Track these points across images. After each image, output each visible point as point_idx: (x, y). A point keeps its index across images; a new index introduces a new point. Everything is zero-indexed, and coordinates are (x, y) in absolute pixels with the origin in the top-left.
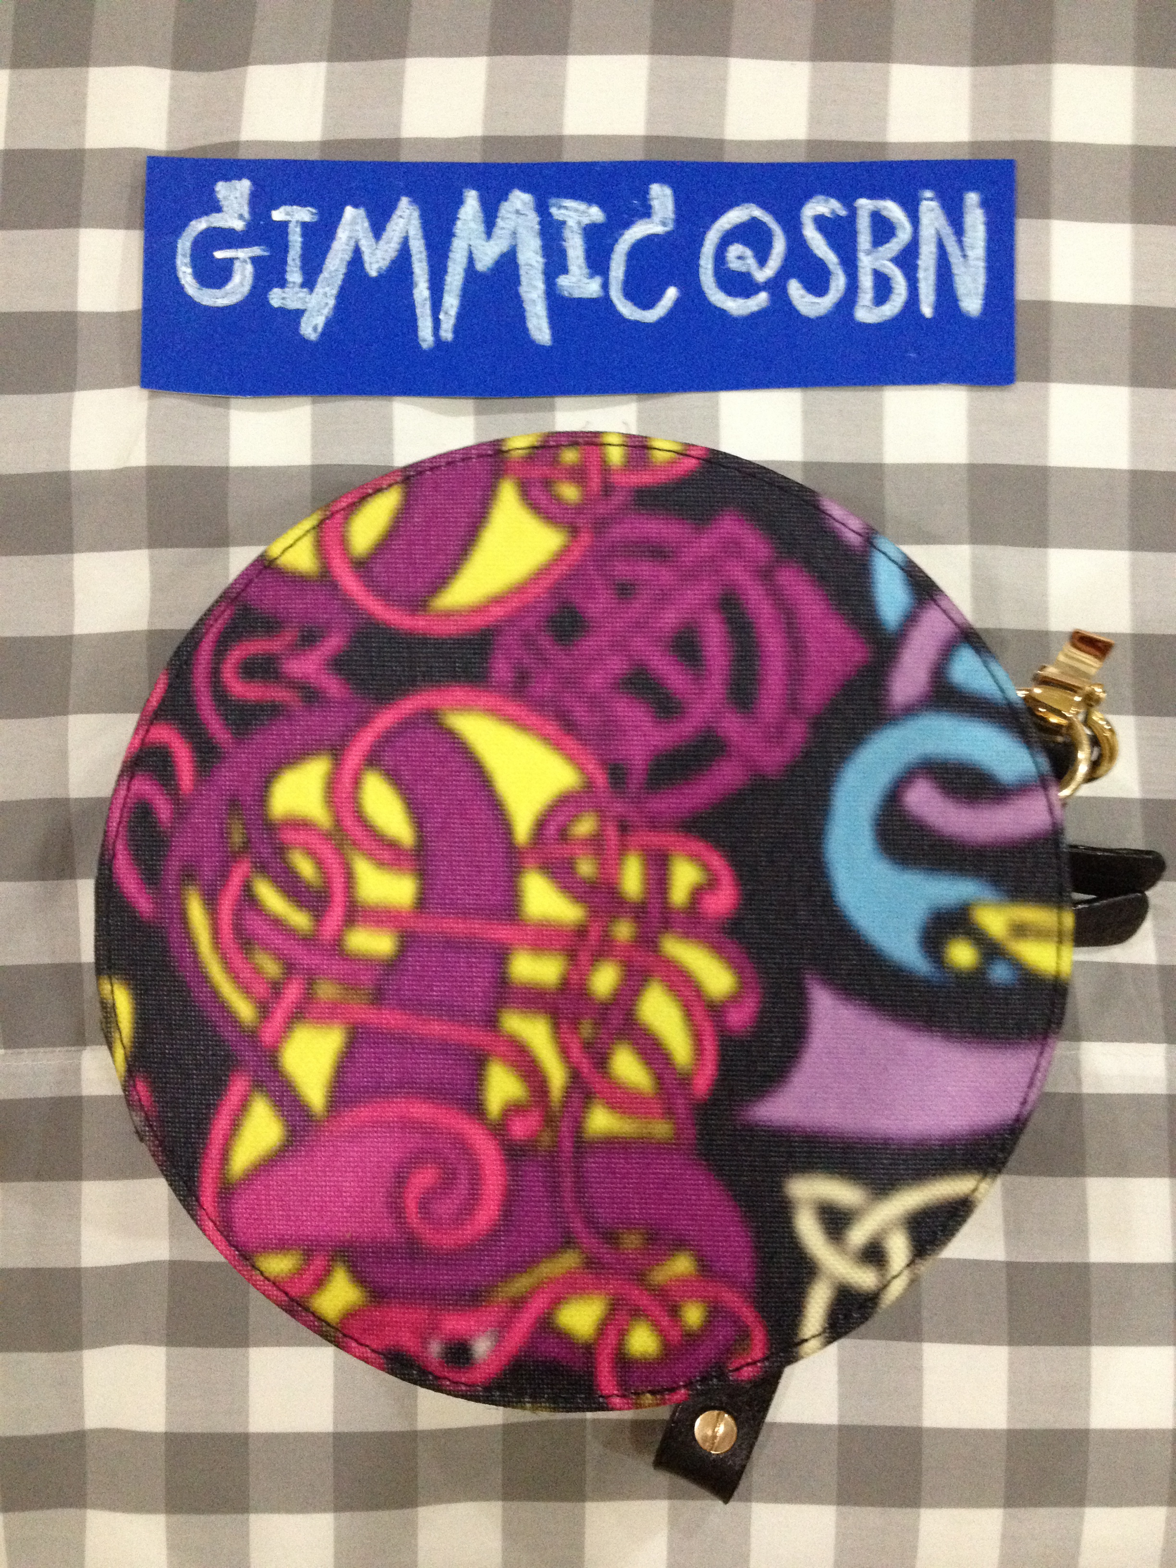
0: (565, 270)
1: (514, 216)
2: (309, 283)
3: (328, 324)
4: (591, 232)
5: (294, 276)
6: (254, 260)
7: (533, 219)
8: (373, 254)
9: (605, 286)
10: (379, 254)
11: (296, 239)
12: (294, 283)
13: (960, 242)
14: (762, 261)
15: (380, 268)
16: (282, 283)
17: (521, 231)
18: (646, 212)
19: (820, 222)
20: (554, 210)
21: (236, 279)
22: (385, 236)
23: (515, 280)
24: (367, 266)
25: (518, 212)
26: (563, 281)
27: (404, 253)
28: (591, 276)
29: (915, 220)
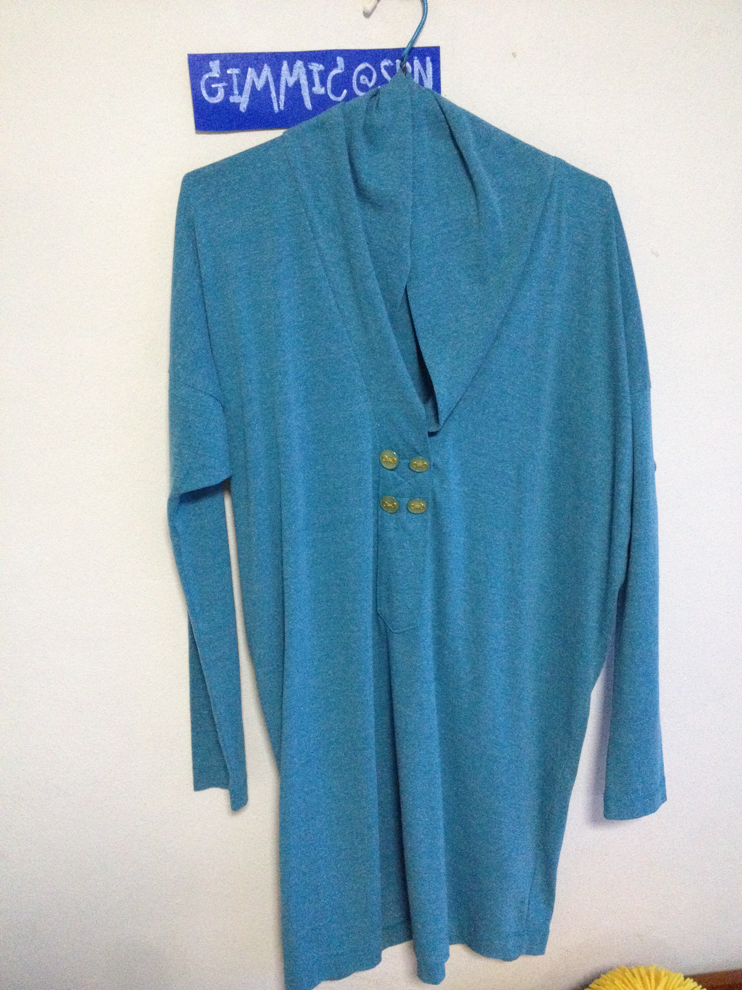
0: (314, 86)
1: (298, 69)
2: (241, 94)
3: (248, 107)
4: (321, 73)
5: (236, 92)
6: (224, 87)
7: (304, 70)
8: (258, 83)
9: (326, 90)
10: (260, 83)
11: (235, 80)
12: (236, 94)
13: (425, 72)
14: (370, 81)
15: (261, 88)
16: (233, 95)
17: (301, 74)
18: (336, 66)
19: (386, 68)
20: (310, 66)
21: (219, 94)
22: (261, 77)
23: (300, 90)
24: (257, 87)
25: (299, 67)
26: (314, 89)
27: (267, 82)
28: (321, 87)
29: (412, 66)
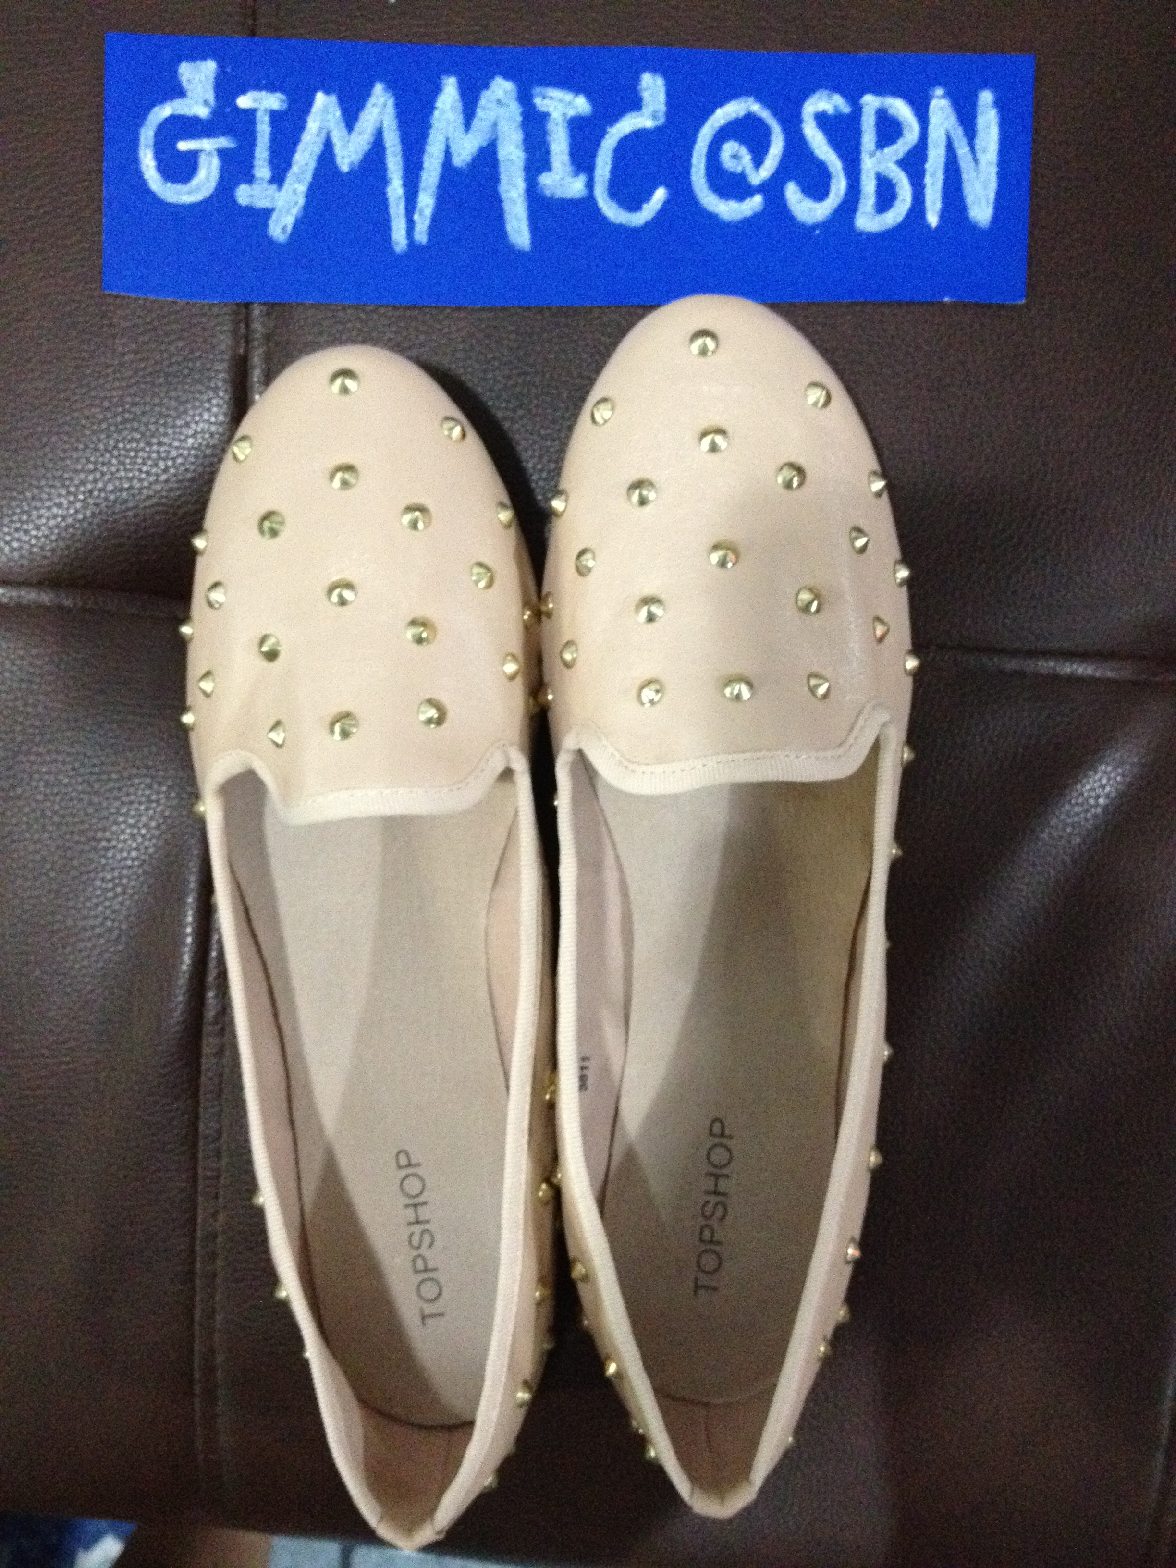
0: (547, 167)
1: (493, 105)
2: (278, 178)
3: (298, 223)
4: (577, 126)
5: (262, 170)
6: (222, 153)
7: (514, 110)
8: (344, 146)
9: (590, 185)
10: (352, 147)
11: (264, 129)
12: (262, 179)
13: (971, 146)
14: (758, 162)
15: (352, 162)
16: (249, 178)
17: (504, 123)
18: (635, 104)
19: (822, 119)
20: (538, 101)
21: (202, 173)
22: (357, 128)
23: (494, 178)
24: (339, 160)
25: (499, 101)
26: (545, 179)
27: (378, 147)
28: (576, 173)
29: (924, 120)
